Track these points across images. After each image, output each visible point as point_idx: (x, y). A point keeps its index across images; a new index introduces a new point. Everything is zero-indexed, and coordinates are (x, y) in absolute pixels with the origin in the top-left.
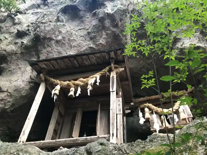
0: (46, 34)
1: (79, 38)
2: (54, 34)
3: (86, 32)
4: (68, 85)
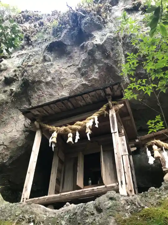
1: (69, 76)
3: (76, 69)
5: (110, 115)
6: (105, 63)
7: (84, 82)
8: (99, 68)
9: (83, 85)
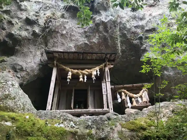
0: (56, 29)
1: (77, 34)
2: (61, 28)
3: (83, 31)
4: (77, 73)
5: (106, 70)
6: (104, 35)
7: (86, 42)
8: (99, 36)
9: (85, 43)
